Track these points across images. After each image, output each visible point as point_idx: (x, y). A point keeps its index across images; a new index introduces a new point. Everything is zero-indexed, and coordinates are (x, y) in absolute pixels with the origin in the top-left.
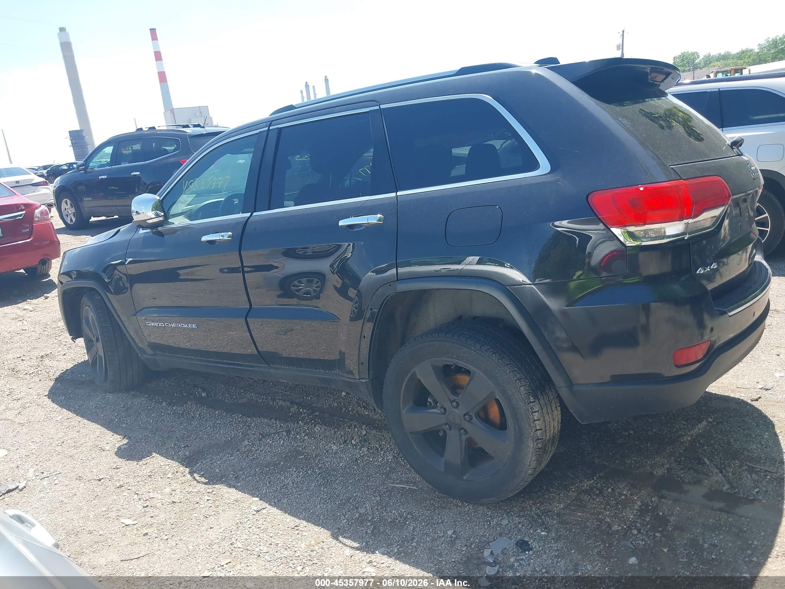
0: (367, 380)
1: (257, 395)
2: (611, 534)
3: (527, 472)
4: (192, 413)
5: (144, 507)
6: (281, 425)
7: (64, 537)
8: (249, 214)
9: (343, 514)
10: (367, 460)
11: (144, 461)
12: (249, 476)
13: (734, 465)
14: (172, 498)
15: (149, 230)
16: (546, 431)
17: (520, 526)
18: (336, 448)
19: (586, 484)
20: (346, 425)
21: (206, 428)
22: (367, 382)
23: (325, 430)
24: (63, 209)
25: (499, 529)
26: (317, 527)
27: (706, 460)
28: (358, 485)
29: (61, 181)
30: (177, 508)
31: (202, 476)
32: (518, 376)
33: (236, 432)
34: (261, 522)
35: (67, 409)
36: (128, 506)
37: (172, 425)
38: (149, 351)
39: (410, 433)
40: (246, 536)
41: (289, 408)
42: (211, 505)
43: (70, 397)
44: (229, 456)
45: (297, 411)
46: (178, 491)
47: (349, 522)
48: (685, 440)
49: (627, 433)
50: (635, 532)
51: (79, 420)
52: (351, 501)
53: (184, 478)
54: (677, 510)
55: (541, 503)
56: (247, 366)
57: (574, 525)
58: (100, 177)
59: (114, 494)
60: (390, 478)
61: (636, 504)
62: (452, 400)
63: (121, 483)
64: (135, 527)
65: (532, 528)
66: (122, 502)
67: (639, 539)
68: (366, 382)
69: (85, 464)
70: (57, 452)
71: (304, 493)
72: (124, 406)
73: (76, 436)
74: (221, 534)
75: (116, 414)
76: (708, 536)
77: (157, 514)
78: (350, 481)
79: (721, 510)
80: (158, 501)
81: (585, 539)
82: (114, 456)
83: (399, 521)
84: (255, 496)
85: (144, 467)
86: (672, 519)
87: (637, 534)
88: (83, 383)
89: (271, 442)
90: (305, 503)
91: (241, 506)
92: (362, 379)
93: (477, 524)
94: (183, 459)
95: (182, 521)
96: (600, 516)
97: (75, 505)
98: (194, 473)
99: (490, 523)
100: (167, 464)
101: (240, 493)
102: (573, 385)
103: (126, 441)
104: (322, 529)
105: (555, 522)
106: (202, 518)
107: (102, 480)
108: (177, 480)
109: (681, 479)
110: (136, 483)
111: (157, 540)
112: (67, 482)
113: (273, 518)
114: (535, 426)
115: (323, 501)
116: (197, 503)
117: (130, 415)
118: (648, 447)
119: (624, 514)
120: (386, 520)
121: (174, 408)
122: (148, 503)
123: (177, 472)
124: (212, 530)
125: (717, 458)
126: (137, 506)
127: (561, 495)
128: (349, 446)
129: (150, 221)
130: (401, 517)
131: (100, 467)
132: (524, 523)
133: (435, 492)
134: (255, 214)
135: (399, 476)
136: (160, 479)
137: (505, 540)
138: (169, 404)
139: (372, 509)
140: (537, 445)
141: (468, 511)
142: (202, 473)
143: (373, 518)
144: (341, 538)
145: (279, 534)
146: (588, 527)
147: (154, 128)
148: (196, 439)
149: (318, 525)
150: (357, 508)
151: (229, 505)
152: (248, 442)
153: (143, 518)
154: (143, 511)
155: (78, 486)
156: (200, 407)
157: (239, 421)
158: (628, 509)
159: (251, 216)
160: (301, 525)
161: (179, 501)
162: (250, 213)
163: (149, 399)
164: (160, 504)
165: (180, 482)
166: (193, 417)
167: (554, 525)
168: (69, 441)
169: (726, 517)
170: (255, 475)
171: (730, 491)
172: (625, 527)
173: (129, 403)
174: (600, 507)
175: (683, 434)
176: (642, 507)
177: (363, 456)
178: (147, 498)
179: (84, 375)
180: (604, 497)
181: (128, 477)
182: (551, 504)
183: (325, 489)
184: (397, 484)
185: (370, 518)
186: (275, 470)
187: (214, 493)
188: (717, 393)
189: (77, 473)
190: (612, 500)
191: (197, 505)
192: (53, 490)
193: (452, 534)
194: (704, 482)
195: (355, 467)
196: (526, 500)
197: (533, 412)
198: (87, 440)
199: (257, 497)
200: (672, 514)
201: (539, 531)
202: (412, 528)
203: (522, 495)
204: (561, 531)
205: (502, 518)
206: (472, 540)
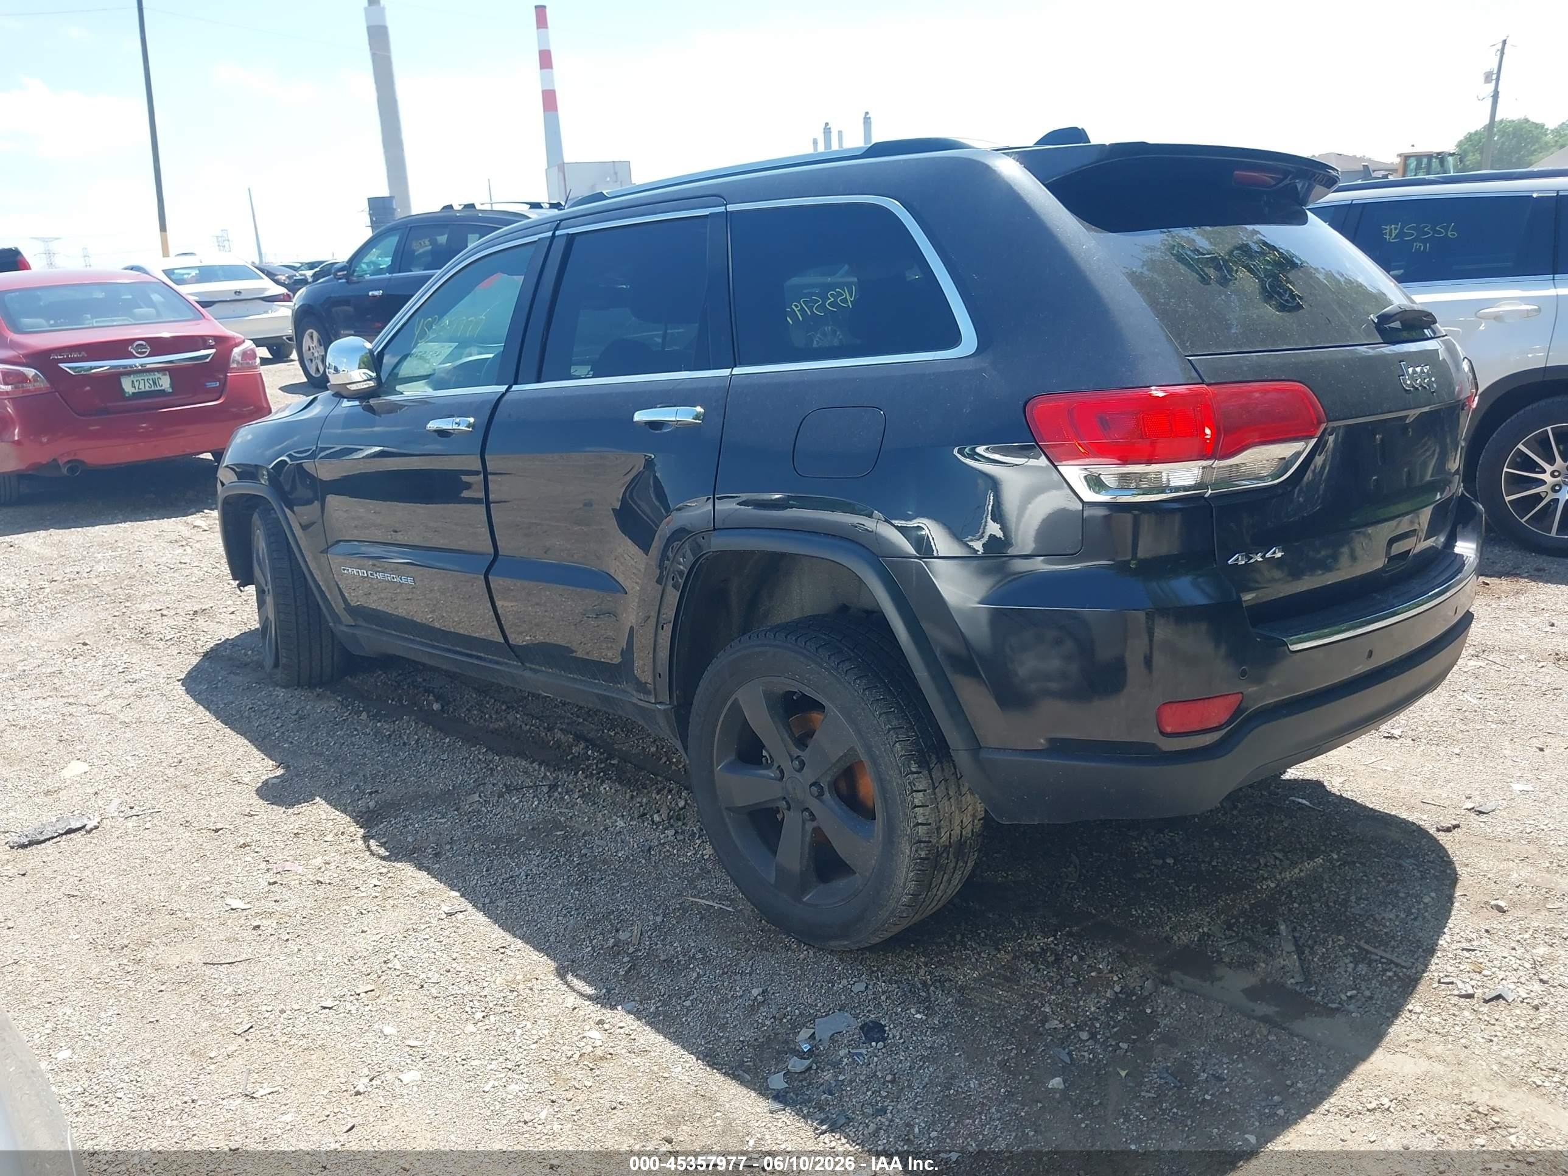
0: (667, 707)
1: (525, 718)
2: (1041, 1034)
3: (899, 900)
4: (405, 737)
5: (270, 884)
6: (545, 775)
7: (130, 914)
8: (504, 388)
9: (589, 937)
10: (668, 851)
11: (296, 809)
12: (458, 855)
13: (1334, 942)
14: (320, 874)
15: (357, 403)
16: (938, 829)
17: (883, 998)
18: (623, 824)
19: (1038, 942)
20: (654, 787)
21: (419, 765)
22: (667, 709)
23: (616, 791)
24: (305, 348)
25: (843, 997)
26: (538, 953)
27: (1283, 927)
28: (635, 892)
29: (307, 296)
30: (321, 892)
31: (382, 845)
32: (895, 723)
33: (466, 777)
34: (447, 933)
35: (204, 707)
36: (245, 879)
37: (365, 753)
38: (347, 619)
39: (726, 808)
40: (412, 952)
41: (570, 747)
42: (377, 895)
43: (216, 687)
44: (439, 816)
45: (582, 752)
46: (332, 866)
47: (594, 952)
48: (1264, 887)
49: (1161, 862)
50: (1084, 1036)
51: (218, 728)
52: (612, 917)
53: (351, 845)
54: (1181, 1008)
55: (940, 964)
56: (490, 661)
57: (982, 1009)
58: (370, 293)
59: (231, 856)
60: (695, 888)
61: (1112, 988)
62: (795, 756)
63: (248, 840)
64: (245, 913)
65: (903, 1005)
66: (239, 870)
67: (1086, 1049)
68: (664, 710)
69: (202, 802)
70: (165, 777)
71: (539, 894)
72: (298, 711)
73: (205, 754)
74: (375, 944)
75: (279, 725)
76: (1215, 1061)
77: (287, 898)
78: (624, 884)
79: (1265, 1019)
80: (295, 877)
81: (991, 1036)
82: (254, 794)
83: (679, 962)
84: (456, 888)
85: (293, 818)
86: (1164, 1022)
87: (1088, 1040)
88: (246, 665)
89: (517, 801)
90: (534, 910)
91: (427, 902)
92: (661, 703)
93: (809, 984)
94: (361, 812)
95: (322, 914)
96: (1036, 1002)
97: (165, 866)
98: (372, 838)
99: (833, 986)
100: (332, 817)
101: (433, 880)
102: (981, 748)
103: (280, 772)
104: (545, 957)
105: (950, 1000)
106: (354, 914)
107: (221, 832)
108: (339, 848)
109: (1218, 955)
110: (270, 844)
111: (272, 939)
112: (165, 827)
113: (470, 930)
114: (915, 817)
115: (564, 912)
116: (357, 888)
117: (302, 729)
118: (1188, 891)
119: (1081, 1003)
120: (657, 956)
121: (379, 724)
122: (278, 878)
123: (343, 833)
124: (363, 934)
125: (1306, 925)
126: (260, 880)
127: (982, 955)
128: (646, 824)
129: (353, 387)
130: (684, 956)
131: (224, 810)
132: (893, 995)
133: (761, 921)
134: (515, 388)
135: (712, 886)
136: (311, 841)
137: (846, 1018)
138: (374, 717)
139: (641, 935)
140: (916, 851)
141: (804, 960)
142: (384, 840)
143: (636, 950)
144: (569, 977)
145: (469, 957)
146: (1006, 1017)
147: (472, 206)
148: (395, 781)
149: (540, 950)
150: (617, 931)
151: (407, 898)
152: (480, 796)
153: (263, 901)
154: (266, 889)
155: (180, 836)
156: (423, 727)
157: (480, 760)
158: (1094, 995)
159: (507, 390)
160: (512, 946)
161: (327, 882)
162: (506, 386)
163: (342, 705)
164: (297, 882)
165: (343, 851)
166: (405, 744)
167: (946, 1005)
168: (190, 760)
169: (1265, 1033)
170: (469, 855)
171: (1298, 988)
172: (1072, 1025)
173: (308, 707)
174: (1043, 986)
175: (1266, 875)
176: (1120, 995)
177: (664, 843)
178: (280, 870)
179: (250, 652)
180: (1059, 968)
181: (262, 832)
182: (956, 968)
183: (577, 892)
184: (703, 898)
185: (631, 950)
186: (506, 850)
187: (389, 875)
188: (1377, 808)
189: (185, 814)
190: (1072, 977)
191: (356, 891)
192: (138, 838)
193: (759, 995)
194: (1259, 966)
195: (643, 861)
196: (915, 955)
197: (913, 791)
198: (220, 763)
199: (459, 890)
200: (1169, 1014)
201: (913, 1011)
202: (695, 975)
203: (912, 945)
204: (953, 1017)
205: (857, 980)
206: (789, 1009)
